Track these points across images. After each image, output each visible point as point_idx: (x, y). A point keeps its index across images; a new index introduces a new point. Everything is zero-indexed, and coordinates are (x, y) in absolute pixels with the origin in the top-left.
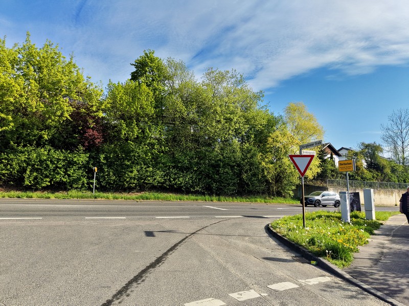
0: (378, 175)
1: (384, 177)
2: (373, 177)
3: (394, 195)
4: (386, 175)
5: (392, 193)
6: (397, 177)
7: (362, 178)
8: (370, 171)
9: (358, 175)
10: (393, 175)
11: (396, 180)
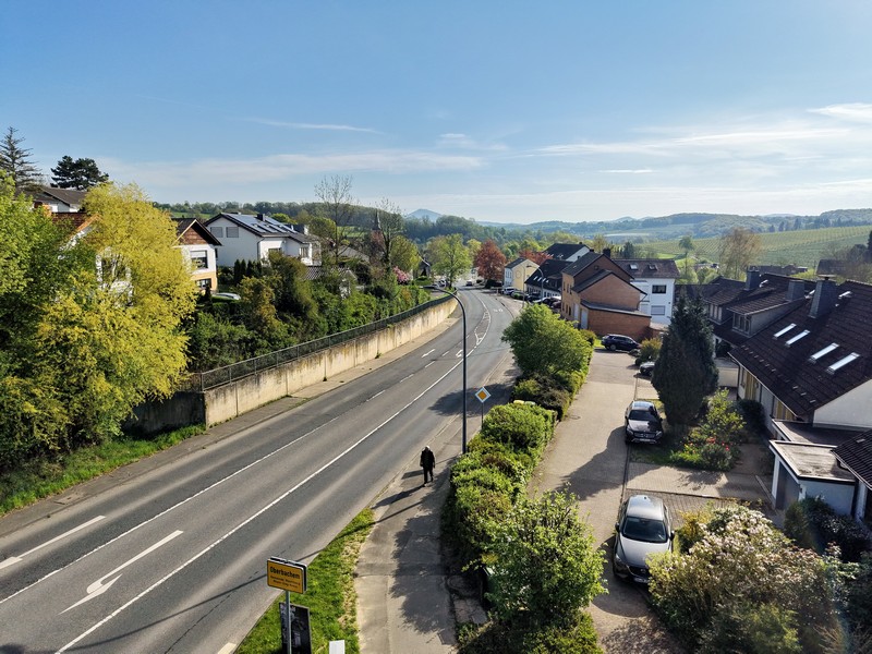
0: (297, 326)
1: (308, 328)
2: (289, 332)
3: (323, 361)
4: (311, 321)
5: (320, 358)
6: (328, 318)
7: (270, 340)
8: (285, 320)
9: (264, 336)
10: (321, 318)
11: (326, 324)
